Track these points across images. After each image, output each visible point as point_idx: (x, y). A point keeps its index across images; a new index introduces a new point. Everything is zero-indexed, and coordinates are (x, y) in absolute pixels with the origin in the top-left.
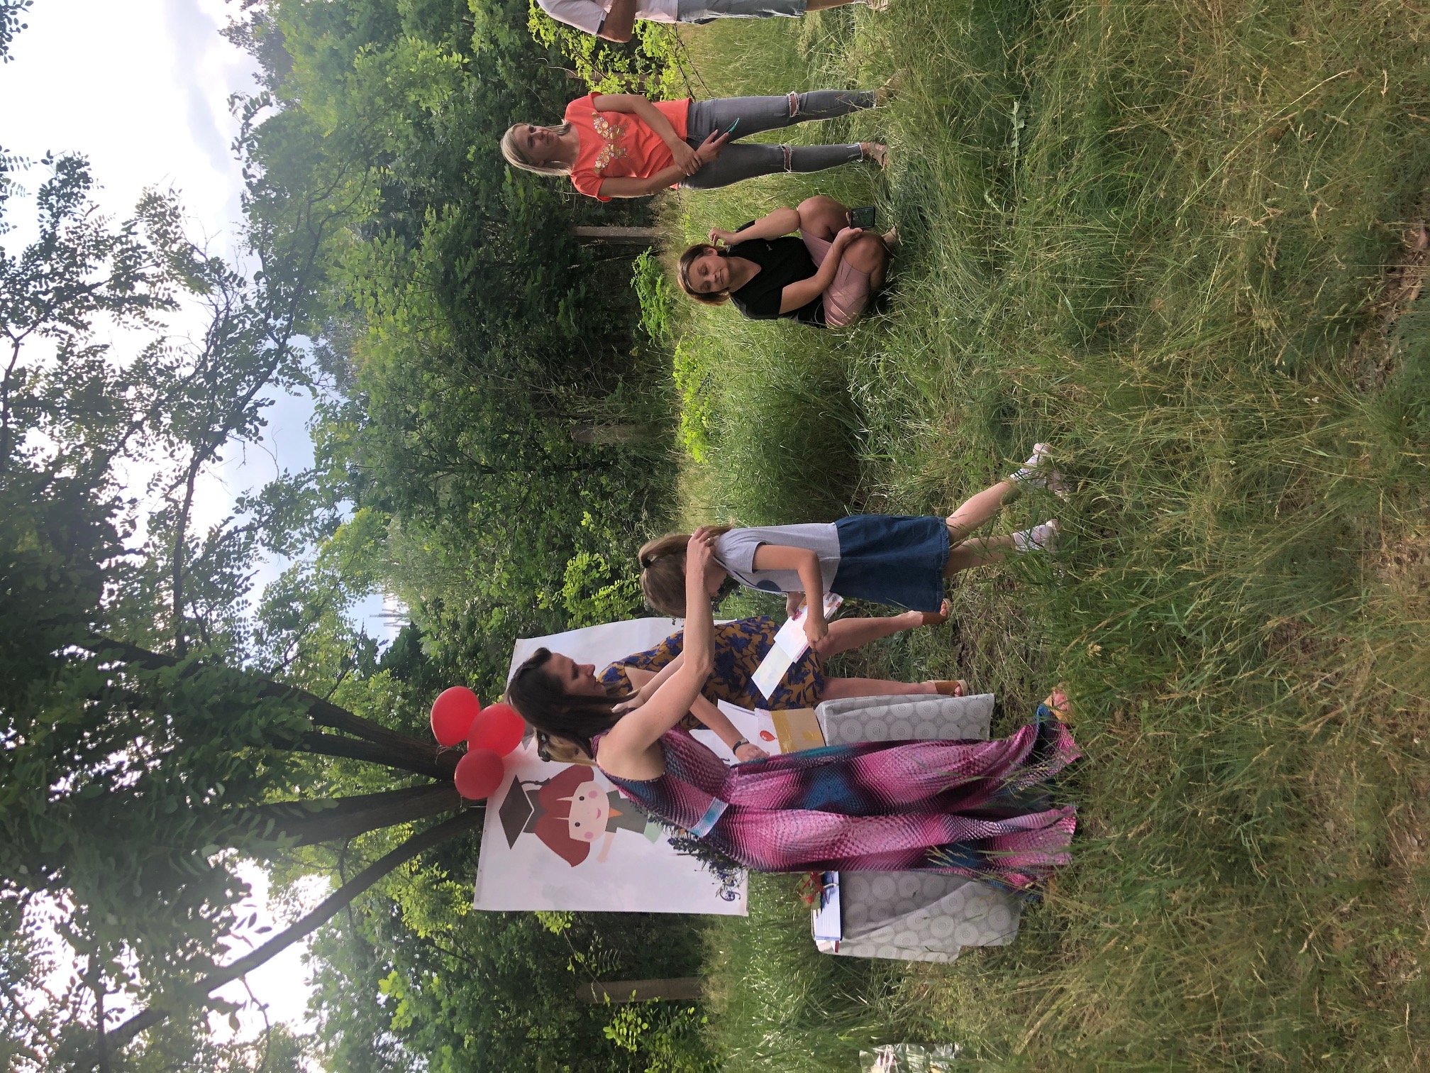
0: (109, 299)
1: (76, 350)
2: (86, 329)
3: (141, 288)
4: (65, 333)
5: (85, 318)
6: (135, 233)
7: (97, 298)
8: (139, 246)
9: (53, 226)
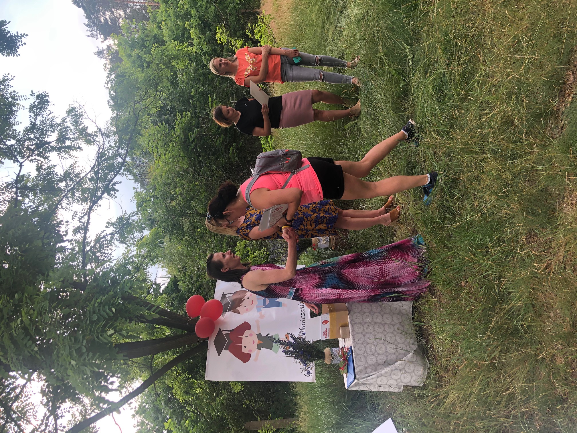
0: (56, 147)
1: (43, 167)
2: (48, 159)
3: (68, 143)
4: (40, 160)
5: (47, 155)
6: (67, 122)
7: (52, 147)
8: (68, 127)
9: (35, 120)
